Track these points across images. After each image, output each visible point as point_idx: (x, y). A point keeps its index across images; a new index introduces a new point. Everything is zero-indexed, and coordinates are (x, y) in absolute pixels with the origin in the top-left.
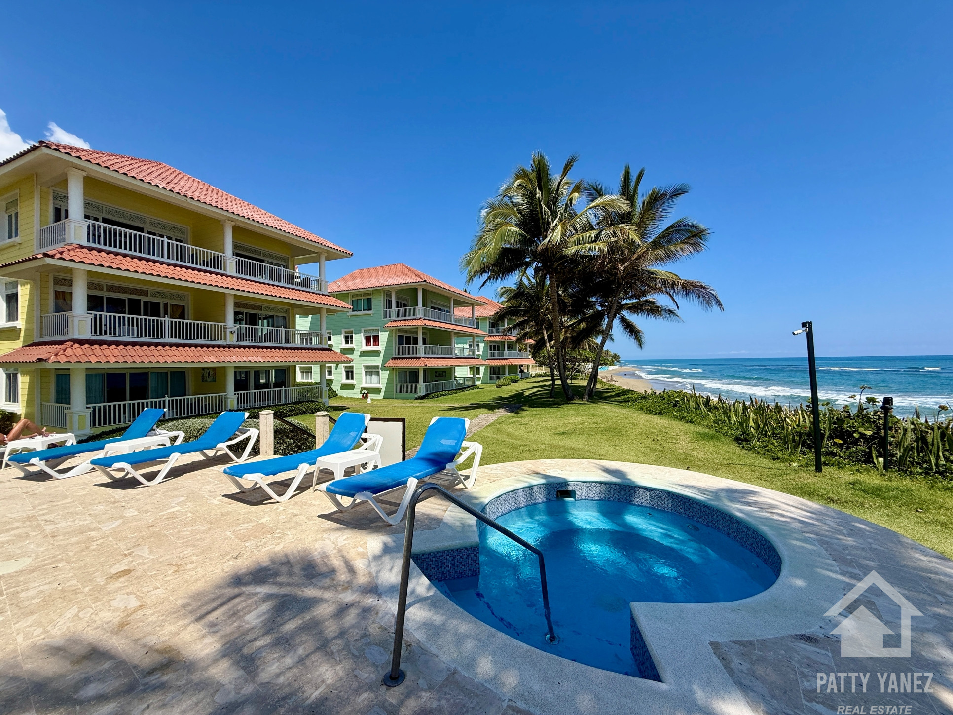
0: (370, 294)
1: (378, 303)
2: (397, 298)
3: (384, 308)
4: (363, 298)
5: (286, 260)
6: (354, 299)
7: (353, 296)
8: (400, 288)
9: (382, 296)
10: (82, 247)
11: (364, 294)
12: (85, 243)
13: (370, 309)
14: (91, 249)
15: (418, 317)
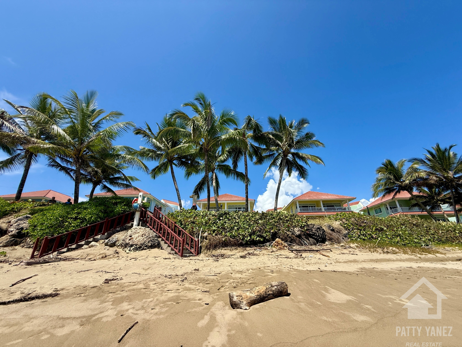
0: (379, 206)
1: (383, 209)
2: (389, 205)
3: (386, 211)
4: (378, 208)
5: (340, 204)
6: (375, 209)
7: (374, 208)
8: (389, 202)
9: (384, 206)
10: (299, 212)
11: (378, 207)
12: (300, 212)
13: (381, 212)
14: (301, 212)
15: (399, 211)
